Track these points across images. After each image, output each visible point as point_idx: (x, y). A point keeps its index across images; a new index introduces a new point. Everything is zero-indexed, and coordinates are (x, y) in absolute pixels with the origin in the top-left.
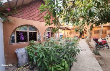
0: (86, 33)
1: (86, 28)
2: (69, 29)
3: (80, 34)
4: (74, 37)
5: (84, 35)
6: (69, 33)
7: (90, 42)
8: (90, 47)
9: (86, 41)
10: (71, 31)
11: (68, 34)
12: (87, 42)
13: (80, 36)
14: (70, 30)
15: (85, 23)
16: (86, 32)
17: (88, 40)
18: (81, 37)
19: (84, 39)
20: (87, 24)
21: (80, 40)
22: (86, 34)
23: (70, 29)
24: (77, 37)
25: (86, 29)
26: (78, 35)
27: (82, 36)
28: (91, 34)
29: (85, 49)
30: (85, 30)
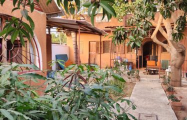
0: (164, 50)
1: (165, 30)
2: (94, 31)
3: (140, 54)
4: (116, 63)
5: (156, 59)
6: (93, 45)
7: (181, 86)
8: (175, 108)
9: (164, 83)
10: (104, 39)
11: (93, 53)
12: (166, 87)
13: (142, 62)
14: (100, 34)
15: (155, 10)
16: (165, 45)
17: (173, 78)
18: (145, 65)
19: (155, 73)
20: (163, 14)
21: (138, 77)
22: (164, 54)
23: (101, 28)
24: (128, 64)
25: (163, 33)
26: (133, 56)
27: (148, 63)
28: (182, 54)
29: (156, 113)
30: (159, 35)
